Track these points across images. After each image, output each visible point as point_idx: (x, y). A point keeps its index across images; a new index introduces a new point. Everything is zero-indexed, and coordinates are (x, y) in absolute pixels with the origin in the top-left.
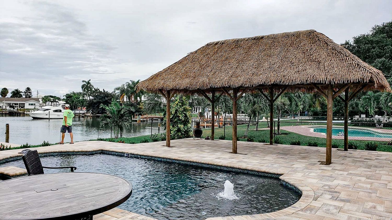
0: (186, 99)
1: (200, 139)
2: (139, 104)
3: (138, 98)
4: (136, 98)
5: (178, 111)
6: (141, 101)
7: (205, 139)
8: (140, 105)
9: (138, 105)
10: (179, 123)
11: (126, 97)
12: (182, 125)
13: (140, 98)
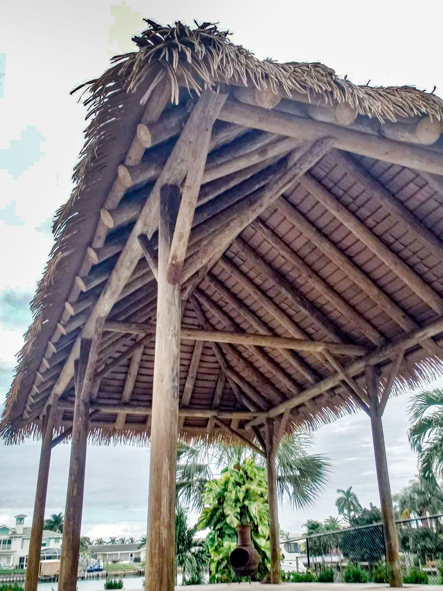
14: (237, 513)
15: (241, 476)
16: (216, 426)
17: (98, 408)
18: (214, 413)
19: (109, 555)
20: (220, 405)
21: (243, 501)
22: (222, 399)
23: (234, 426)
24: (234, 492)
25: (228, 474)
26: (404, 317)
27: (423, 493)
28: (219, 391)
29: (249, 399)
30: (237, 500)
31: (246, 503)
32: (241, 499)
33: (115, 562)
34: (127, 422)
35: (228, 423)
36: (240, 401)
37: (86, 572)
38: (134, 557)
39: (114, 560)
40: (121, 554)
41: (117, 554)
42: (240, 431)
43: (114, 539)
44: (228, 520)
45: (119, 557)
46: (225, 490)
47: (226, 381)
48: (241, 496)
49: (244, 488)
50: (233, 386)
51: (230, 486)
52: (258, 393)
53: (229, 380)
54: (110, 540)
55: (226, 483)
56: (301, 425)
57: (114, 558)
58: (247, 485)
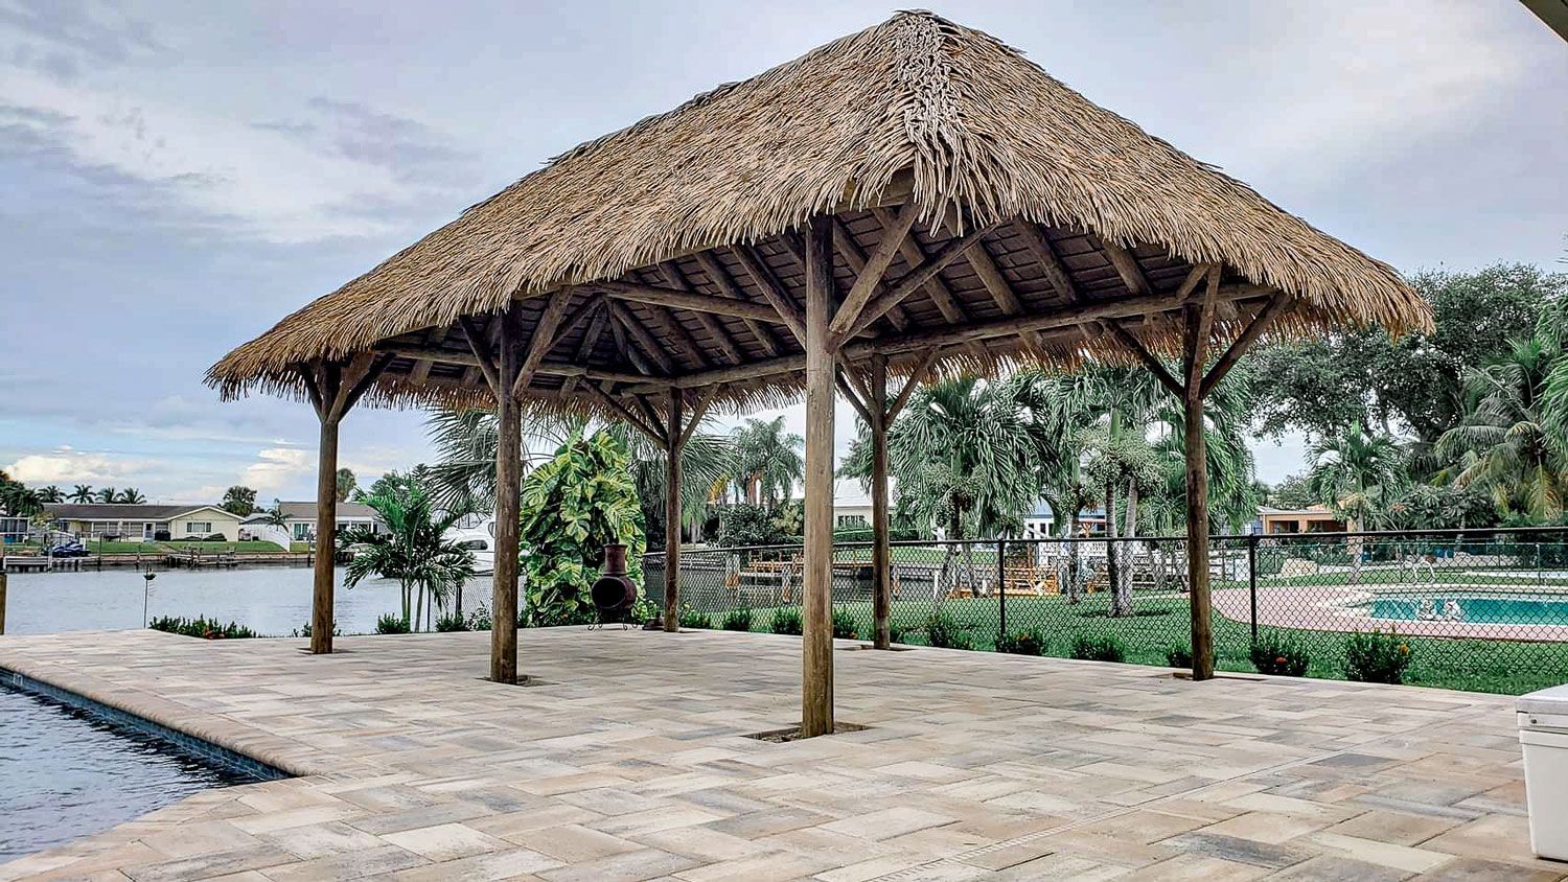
0: (610, 446)
1: (620, 625)
2: (777, 513)
3: (778, 486)
4: (768, 488)
5: (566, 500)
6: (785, 502)
7: (643, 629)
8: (782, 517)
9: (775, 515)
10: (568, 554)
11: (733, 484)
12: (578, 563)
13: (787, 489)
14: (586, 520)
15: (590, 460)
16: (579, 388)
17: (394, 351)
18: (583, 371)
19: (96, 523)
20: (592, 356)
21: (594, 502)
22: (594, 349)
23: (606, 388)
24: (579, 487)
25: (567, 457)
26: (950, 302)
27: (757, 450)
28: (593, 336)
29: (639, 351)
30: (584, 499)
31: (599, 505)
32: (590, 496)
33: (110, 538)
34: (431, 374)
35: (596, 384)
36: (624, 353)
37: (50, 557)
38: (154, 530)
39: (109, 534)
40: (125, 523)
41: (116, 523)
42: (614, 397)
43: (86, 490)
44: (569, 531)
45: (120, 529)
46: (562, 482)
47: (608, 321)
48: (590, 493)
49: (593, 482)
50: (617, 331)
51: (571, 478)
52: (660, 346)
53: (613, 320)
54: (75, 491)
55: (565, 469)
56: (720, 402)
57: (108, 530)
58: (599, 478)
